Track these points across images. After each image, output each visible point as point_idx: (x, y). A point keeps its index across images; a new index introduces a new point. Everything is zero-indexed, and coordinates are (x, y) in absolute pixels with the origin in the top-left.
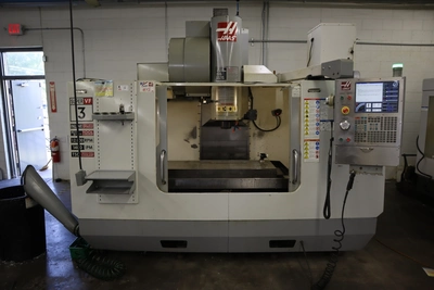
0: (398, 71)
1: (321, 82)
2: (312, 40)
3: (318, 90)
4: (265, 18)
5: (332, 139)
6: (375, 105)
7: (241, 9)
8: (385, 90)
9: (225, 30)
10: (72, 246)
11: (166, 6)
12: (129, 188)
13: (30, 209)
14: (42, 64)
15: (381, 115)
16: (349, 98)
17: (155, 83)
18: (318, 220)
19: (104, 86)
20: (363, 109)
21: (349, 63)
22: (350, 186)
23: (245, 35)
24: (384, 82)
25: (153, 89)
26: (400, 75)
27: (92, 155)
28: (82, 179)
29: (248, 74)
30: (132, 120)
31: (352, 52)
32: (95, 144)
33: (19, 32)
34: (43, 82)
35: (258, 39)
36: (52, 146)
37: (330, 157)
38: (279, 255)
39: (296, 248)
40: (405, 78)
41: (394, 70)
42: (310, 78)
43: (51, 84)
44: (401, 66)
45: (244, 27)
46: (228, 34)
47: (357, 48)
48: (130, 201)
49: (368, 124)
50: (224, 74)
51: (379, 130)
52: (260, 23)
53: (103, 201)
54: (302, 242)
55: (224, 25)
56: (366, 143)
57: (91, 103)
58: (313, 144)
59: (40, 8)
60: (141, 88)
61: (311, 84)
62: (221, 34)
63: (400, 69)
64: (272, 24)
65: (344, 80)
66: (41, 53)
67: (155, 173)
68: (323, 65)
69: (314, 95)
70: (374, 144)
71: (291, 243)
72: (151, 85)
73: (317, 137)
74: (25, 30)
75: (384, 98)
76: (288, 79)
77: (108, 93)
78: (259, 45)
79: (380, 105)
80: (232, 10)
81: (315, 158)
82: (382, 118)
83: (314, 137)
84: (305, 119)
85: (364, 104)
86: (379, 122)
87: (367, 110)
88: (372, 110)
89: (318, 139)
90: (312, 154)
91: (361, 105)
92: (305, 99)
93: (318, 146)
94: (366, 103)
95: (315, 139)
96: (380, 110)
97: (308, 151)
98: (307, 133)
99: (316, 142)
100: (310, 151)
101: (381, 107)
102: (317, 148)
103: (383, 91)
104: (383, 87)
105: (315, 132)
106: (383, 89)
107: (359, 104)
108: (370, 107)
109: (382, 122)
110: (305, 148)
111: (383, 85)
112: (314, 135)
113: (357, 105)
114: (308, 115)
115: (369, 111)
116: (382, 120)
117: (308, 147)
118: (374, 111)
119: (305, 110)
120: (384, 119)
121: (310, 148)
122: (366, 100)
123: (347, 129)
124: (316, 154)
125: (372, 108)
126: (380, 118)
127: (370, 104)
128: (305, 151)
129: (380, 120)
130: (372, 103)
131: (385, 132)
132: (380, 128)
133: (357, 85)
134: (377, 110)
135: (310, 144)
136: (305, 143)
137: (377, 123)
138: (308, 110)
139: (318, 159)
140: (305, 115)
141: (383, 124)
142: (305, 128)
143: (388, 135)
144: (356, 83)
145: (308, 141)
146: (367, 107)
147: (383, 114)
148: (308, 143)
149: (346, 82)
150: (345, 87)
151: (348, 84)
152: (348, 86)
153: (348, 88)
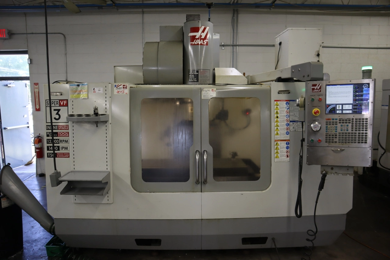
0: (367, 74)
1: (290, 84)
2: (280, 44)
3: (287, 92)
4: (235, 24)
5: (303, 140)
6: (345, 107)
7: (212, 16)
8: (355, 91)
9: (198, 35)
10: (48, 244)
11: (143, 13)
12: (103, 189)
13: (6, 208)
14: (27, 67)
15: (351, 116)
16: (320, 100)
17: (129, 85)
18: (289, 218)
19: (79, 88)
20: (333, 111)
21: (319, 66)
22: (321, 187)
23: (216, 40)
24: (354, 84)
25: (127, 91)
26: (369, 77)
27: (67, 155)
28: (56, 179)
29: (220, 76)
30: (106, 122)
31: (318, 55)
32: (70, 145)
33: (6, 36)
34: (28, 82)
35: (229, 43)
36: (35, 143)
37: (301, 157)
38: (251, 251)
39: (268, 245)
40: (375, 81)
41: (364, 72)
42: (280, 80)
43: (35, 85)
44: (370, 68)
45: (215, 32)
46: (200, 38)
47: (323, 52)
48: (105, 200)
49: (339, 125)
50: (197, 77)
51: (350, 131)
52: (230, 29)
53: (78, 201)
54: (273, 239)
55: (196, 30)
56: (337, 145)
57: (67, 105)
58: (284, 144)
59: (25, 14)
60: (116, 90)
61: (281, 86)
62: (193, 38)
63: (369, 71)
64: (242, 29)
65: (315, 83)
66: (26, 56)
67: (129, 173)
68: (293, 67)
69: (284, 97)
70: (345, 145)
71: (262, 240)
72: (125, 87)
73: (287, 137)
74: (11, 34)
75: (355, 100)
76: (258, 80)
77: (83, 95)
78: (229, 49)
79: (350, 107)
80: (204, 16)
81: (286, 158)
82: (353, 119)
83: (284, 137)
84: (276, 119)
85: (335, 105)
86: (349, 123)
87: (338, 112)
88: (342, 112)
89: (288, 138)
90: (283, 154)
91: (331, 106)
92: (275, 101)
93: (289, 146)
94: (337, 104)
95: (285, 139)
96: (351, 112)
97: (279, 151)
98: (278, 133)
99: (286, 142)
100: (280, 151)
101: (351, 108)
102: (287, 148)
103: (354, 92)
104: (354, 89)
105: (286, 132)
106: (354, 91)
107: (329, 105)
108: (341, 108)
109: (352, 124)
110: (275, 148)
111: (354, 87)
112: (284, 135)
113: (328, 106)
114: (278, 115)
115: (340, 113)
116: (353, 121)
117: (279, 147)
118: (345, 113)
119: (276, 111)
120: (354, 120)
121: (281, 148)
122: (337, 102)
123: (318, 130)
124: (286, 154)
125: (342, 110)
126: (351, 119)
127: (341, 106)
128: (276, 151)
129: (351, 121)
130: (342, 105)
131: (355, 133)
132: (351, 129)
133: (327, 87)
134: (348, 112)
135: (281, 144)
136: (276, 143)
137: (348, 124)
138: (278, 111)
139: (288, 158)
140: (276, 115)
141: (354, 125)
142: (276, 128)
143: (359, 136)
144: (327, 85)
145: (278, 140)
146: (338, 108)
147: (353, 115)
148: (279, 142)
149: (317, 85)
150: (315, 89)
151: (318, 86)
152: (318, 88)
153: (318, 89)
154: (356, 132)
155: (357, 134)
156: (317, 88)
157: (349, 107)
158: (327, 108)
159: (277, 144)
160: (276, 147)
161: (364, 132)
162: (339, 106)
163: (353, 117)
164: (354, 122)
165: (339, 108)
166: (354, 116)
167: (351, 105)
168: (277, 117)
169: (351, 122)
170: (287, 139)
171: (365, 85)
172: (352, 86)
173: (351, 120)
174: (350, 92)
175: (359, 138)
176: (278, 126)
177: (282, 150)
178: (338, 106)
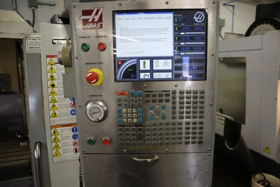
6: (159, 65)
8: (178, 28)
15: (171, 87)
20: (132, 73)
24: (175, 11)
40: (218, 4)
51: (170, 120)
58: (68, 132)
65: (88, 6)
70: (160, 149)
73: (73, 120)
75: (177, 49)
79: (168, 65)
81: (73, 153)
82: (174, 92)
83: (68, 119)
84: (50, 90)
85: (135, 60)
86: (168, 101)
87: (142, 76)
88: (152, 76)
89: (75, 121)
90: (68, 147)
91: (127, 63)
92: (48, 56)
93: (76, 133)
94: (139, 59)
95: (69, 122)
96: (169, 75)
97: (60, 144)
98: (55, 114)
99: (71, 127)
100: (62, 143)
101: (170, 67)
102: (75, 137)
103: (175, 31)
104: (174, 22)
105: (70, 111)
106: (175, 27)
107: (123, 61)
108: (148, 67)
109: (174, 103)
110: (53, 139)
111: (174, 18)
112: (67, 115)
113: (120, 63)
114: (55, 82)
115: (146, 77)
116: (174, 98)
117: (59, 137)
118: (157, 77)
119: (49, 75)
120: (178, 95)
121: (63, 139)
122: (139, 52)
123: (100, 119)
124: (73, 147)
125: (152, 71)
126: (171, 92)
127: (148, 62)
128: (54, 144)
129: (171, 97)
130: (152, 59)
131: (181, 124)
132: (171, 115)
133: (117, 17)
134: (163, 76)
135: (62, 131)
136: (52, 131)
137: (164, 103)
138: (55, 75)
139: (78, 154)
140: (50, 82)
141: (178, 105)
142: (51, 105)
143: (188, 128)
144: (115, 12)
145: (57, 126)
146: (142, 68)
147: (175, 83)
148: (59, 129)
149: (93, 11)
150: (90, 21)
151: (96, 14)
152: (96, 20)
153: (97, 23)
154: (180, 121)
155: (184, 126)
156: (94, 19)
157: (166, 64)
158: (119, 66)
159: (54, 132)
160: (53, 137)
161: (198, 120)
162: (144, 63)
163: (174, 88)
164: (177, 100)
165: (144, 67)
166: (176, 86)
167: (170, 61)
168: (53, 86)
169: (171, 100)
170: (73, 122)
171: (198, 14)
172: (171, 15)
173: (171, 95)
174: (167, 29)
175: (188, 133)
176: (55, 101)
177: (65, 141)
178: (141, 61)
